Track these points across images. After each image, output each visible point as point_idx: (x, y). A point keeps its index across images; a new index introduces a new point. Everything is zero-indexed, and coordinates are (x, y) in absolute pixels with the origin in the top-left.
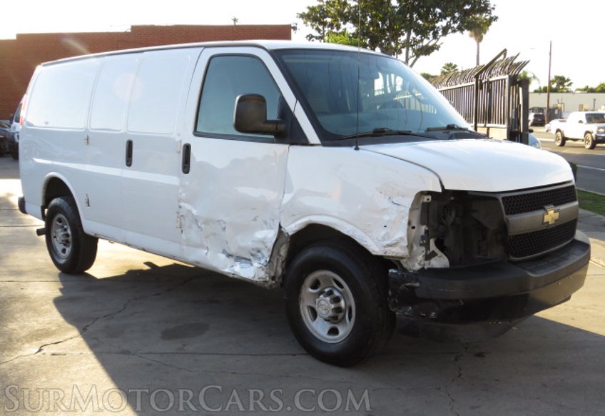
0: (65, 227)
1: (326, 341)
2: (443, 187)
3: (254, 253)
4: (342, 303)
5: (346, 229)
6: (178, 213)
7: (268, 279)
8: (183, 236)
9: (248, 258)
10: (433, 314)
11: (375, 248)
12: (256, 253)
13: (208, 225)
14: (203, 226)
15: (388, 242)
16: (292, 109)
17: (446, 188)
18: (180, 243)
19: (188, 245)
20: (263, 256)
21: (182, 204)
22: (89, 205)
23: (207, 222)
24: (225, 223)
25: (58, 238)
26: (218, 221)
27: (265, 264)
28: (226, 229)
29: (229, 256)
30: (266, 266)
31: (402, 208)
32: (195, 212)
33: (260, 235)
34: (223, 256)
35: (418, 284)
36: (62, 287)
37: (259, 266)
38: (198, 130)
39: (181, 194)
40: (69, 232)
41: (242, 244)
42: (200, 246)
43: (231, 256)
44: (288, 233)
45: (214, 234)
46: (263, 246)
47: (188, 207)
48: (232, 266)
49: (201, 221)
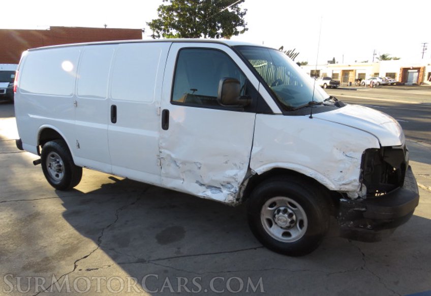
0: (58, 160)
1: (281, 241)
2: (380, 145)
3: (224, 184)
4: (294, 217)
5: (309, 173)
6: (159, 156)
7: (235, 201)
8: (163, 171)
9: (218, 186)
10: (369, 226)
11: (332, 186)
12: (226, 184)
13: (185, 165)
14: (181, 165)
15: (344, 182)
16: (257, 89)
17: (383, 145)
18: (160, 175)
19: (167, 177)
20: (233, 187)
21: (162, 150)
22: (79, 147)
23: (184, 163)
24: (200, 164)
25: (53, 168)
26: (195, 163)
27: (234, 192)
28: (201, 168)
29: (202, 185)
30: (235, 193)
31: (355, 160)
32: (173, 156)
33: (231, 173)
34: (197, 185)
35: (364, 209)
36: (63, 202)
37: (229, 193)
38: (174, 100)
39: (161, 143)
40: (61, 163)
41: (214, 178)
42: (178, 178)
43: (204, 185)
44: (257, 174)
45: (190, 171)
46: (233, 180)
47: (167, 152)
48: (204, 192)
49: (179, 162)
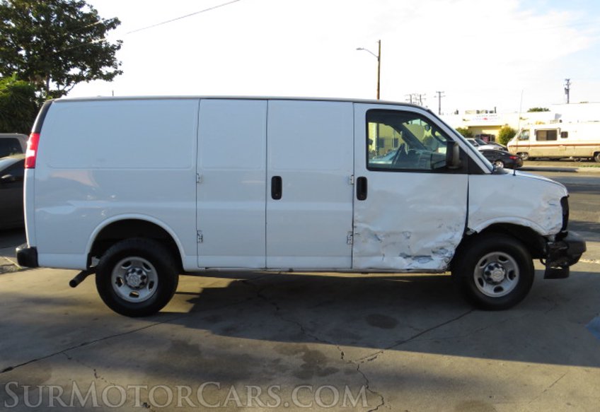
3: (436, 250)
6: (352, 232)
8: (355, 250)
9: (427, 254)
11: (544, 232)
12: (438, 250)
13: (390, 237)
14: (383, 239)
15: (551, 227)
18: (351, 256)
19: (361, 255)
20: (447, 251)
21: (357, 225)
23: (388, 235)
24: (410, 233)
26: (403, 232)
27: (449, 256)
28: (411, 237)
29: (407, 257)
30: (450, 258)
31: (558, 207)
32: (373, 229)
33: (446, 237)
34: (401, 258)
37: (442, 259)
39: (356, 216)
41: (425, 246)
42: (376, 255)
43: (409, 256)
44: (476, 232)
45: (394, 243)
46: (449, 244)
47: (364, 226)
48: (411, 264)
49: (382, 235)
